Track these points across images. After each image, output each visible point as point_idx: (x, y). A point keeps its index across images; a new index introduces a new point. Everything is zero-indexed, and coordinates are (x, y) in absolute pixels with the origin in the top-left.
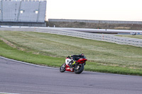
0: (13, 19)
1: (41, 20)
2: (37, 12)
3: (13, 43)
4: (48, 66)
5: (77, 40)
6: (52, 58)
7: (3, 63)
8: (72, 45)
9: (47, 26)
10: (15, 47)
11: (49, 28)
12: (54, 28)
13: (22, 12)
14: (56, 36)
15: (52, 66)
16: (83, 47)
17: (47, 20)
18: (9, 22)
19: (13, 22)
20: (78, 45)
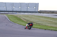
0: (25, 10)
1: (36, 11)
2: (35, 8)
3: (25, 20)
4: (39, 29)
5: (51, 19)
6: (41, 26)
7: (22, 27)
8: (49, 20)
9: (39, 13)
10: (26, 21)
11: (40, 14)
12: (42, 14)
13: (29, 7)
14: (42, 17)
15: (41, 29)
16: (53, 21)
17: (39, 11)
18: (24, 12)
19: (25, 12)
20: (51, 21)
